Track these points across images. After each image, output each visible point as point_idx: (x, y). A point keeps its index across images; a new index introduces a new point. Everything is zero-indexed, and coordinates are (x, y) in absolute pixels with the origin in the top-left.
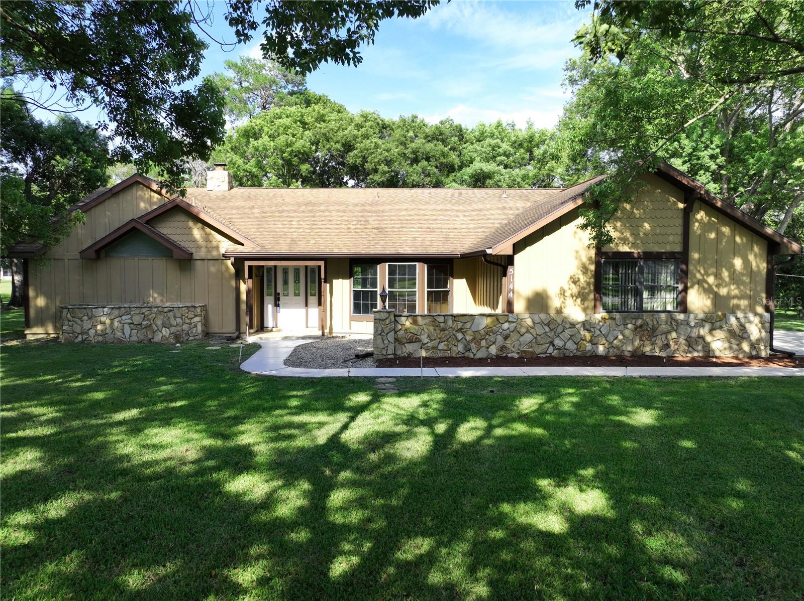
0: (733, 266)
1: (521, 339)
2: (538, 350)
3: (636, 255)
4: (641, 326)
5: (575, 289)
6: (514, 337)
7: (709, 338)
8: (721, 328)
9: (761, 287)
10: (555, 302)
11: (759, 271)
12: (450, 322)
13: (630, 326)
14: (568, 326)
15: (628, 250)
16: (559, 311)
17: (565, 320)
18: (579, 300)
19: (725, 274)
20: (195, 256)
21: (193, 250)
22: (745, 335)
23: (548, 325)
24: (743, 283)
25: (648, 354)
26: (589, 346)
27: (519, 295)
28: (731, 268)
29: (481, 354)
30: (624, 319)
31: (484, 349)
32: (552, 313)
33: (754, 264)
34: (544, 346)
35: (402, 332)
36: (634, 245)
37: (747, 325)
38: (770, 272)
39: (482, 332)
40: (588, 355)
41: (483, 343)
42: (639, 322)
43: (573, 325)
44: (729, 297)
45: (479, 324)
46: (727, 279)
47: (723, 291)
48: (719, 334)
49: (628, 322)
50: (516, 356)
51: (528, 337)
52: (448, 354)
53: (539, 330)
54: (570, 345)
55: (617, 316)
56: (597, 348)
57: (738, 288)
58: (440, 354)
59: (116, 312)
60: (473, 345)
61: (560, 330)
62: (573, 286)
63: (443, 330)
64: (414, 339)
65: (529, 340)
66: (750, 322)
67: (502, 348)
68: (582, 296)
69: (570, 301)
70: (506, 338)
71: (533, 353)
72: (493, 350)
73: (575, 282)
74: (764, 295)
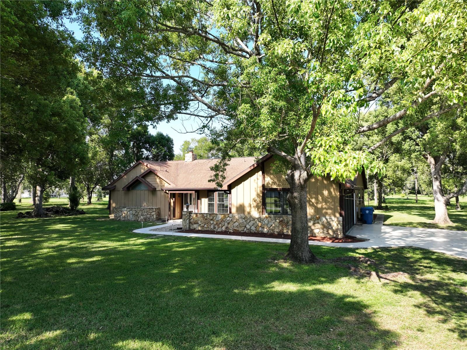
0: (323, 194)
1: (234, 224)
2: (240, 229)
3: (279, 190)
4: (282, 221)
5: (255, 204)
6: (231, 223)
7: (313, 228)
8: (318, 223)
9: (338, 204)
10: (247, 209)
11: (336, 196)
12: (208, 217)
13: (278, 221)
14: (252, 219)
15: (276, 187)
16: (249, 213)
17: (251, 217)
18: (256, 209)
19: (320, 198)
20: (157, 189)
21: (156, 187)
22: (330, 227)
23: (244, 219)
24: (329, 202)
25: (285, 233)
26: (260, 229)
27: (234, 206)
28: (322, 195)
29: (219, 230)
30: (275, 217)
31: (220, 228)
32: (246, 213)
33: (333, 193)
34: (242, 228)
35: (192, 220)
36: (279, 185)
37: (331, 222)
38: (341, 197)
39: (220, 221)
40: (260, 232)
41: (220, 225)
42: (281, 219)
43: (254, 219)
44: (322, 208)
45: (219, 217)
46: (321, 200)
47: (319, 206)
48: (318, 226)
49: (276, 219)
50: (232, 231)
51: (237, 224)
52: (207, 229)
53: (241, 221)
54: (253, 228)
55: (272, 216)
56: (264, 230)
57: (326, 204)
58: (205, 229)
59: (128, 210)
60: (216, 226)
61: (248, 221)
62: (254, 202)
63: (206, 219)
64: (196, 223)
65: (237, 225)
66: (333, 221)
67: (227, 228)
68: (257, 207)
69: (253, 209)
70: (228, 224)
71: (238, 230)
72: (224, 228)
73: (255, 201)
74: (339, 208)
